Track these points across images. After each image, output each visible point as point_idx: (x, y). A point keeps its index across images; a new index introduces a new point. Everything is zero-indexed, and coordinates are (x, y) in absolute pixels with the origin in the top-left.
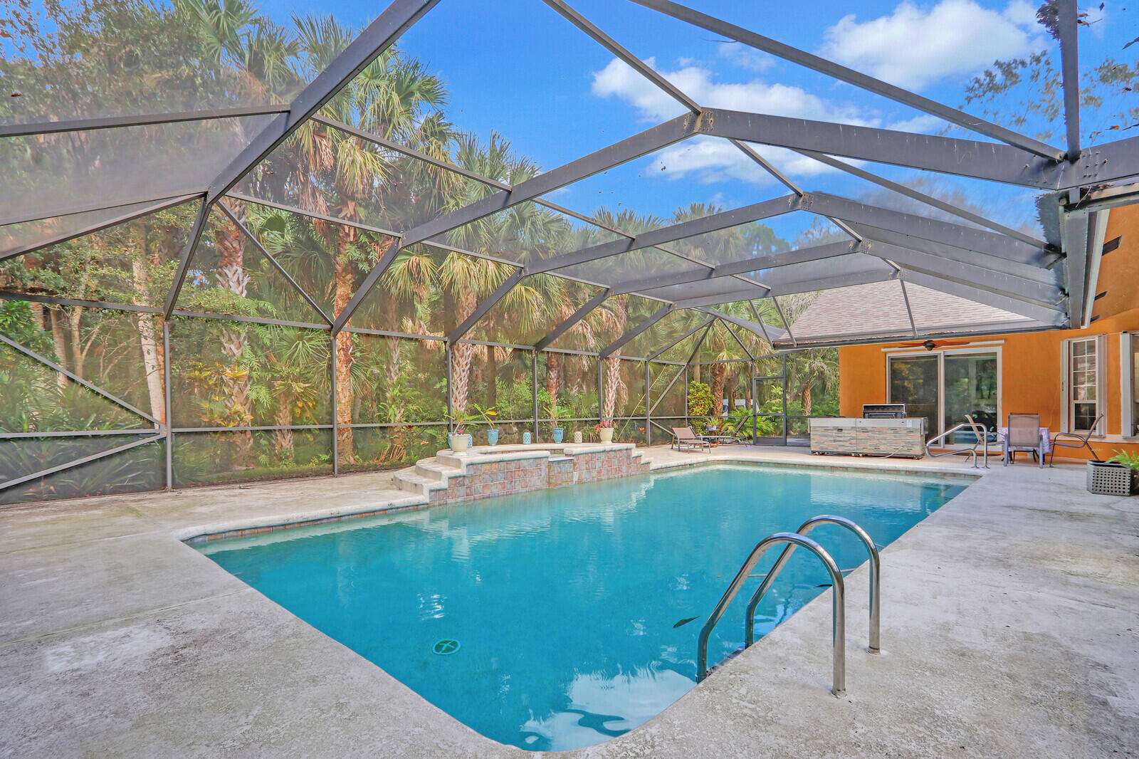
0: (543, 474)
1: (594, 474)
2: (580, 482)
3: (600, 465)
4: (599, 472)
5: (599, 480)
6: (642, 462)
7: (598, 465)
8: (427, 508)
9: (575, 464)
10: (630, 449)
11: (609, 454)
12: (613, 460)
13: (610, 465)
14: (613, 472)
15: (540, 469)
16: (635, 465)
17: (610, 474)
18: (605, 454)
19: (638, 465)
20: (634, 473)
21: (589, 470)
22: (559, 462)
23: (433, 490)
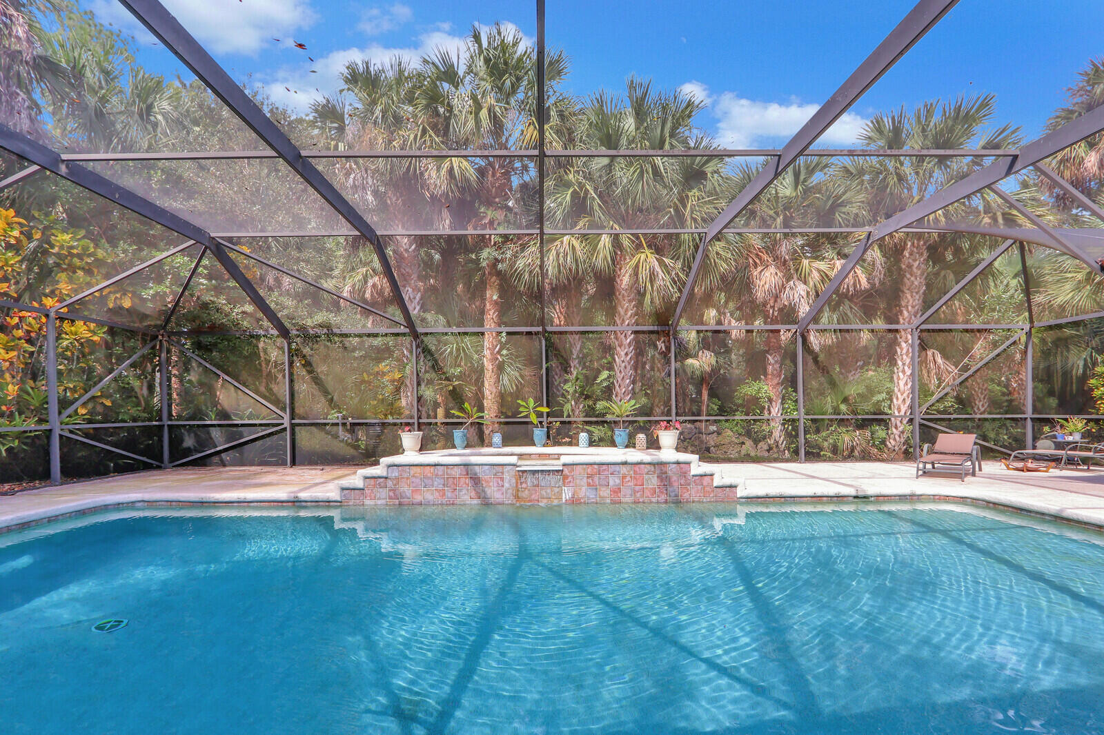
0: (506, 485)
1: (605, 492)
2: (574, 501)
3: (618, 481)
4: (617, 491)
5: (613, 502)
6: (715, 484)
7: (614, 481)
8: (341, 506)
9: (565, 477)
10: (688, 463)
11: (637, 468)
12: (646, 477)
13: (640, 483)
14: (647, 493)
15: (502, 479)
16: (700, 487)
17: (638, 495)
18: (628, 467)
19: (707, 489)
20: (696, 499)
21: (594, 487)
22: (535, 472)
23: (343, 488)
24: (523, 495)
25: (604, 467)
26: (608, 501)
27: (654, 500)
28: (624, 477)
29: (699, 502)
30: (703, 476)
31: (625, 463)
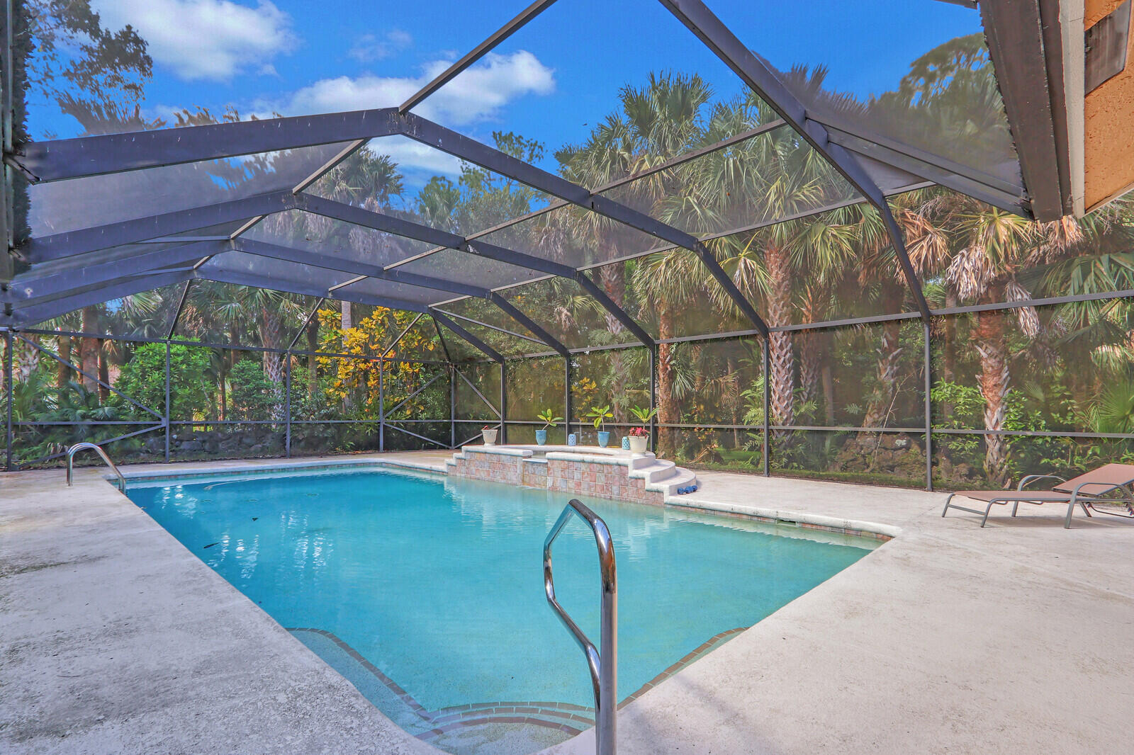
0: (518, 471)
1: (571, 484)
2: (555, 489)
3: (580, 476)
4: (579, 484)
7: (577, 475)
9: (549, 469)
10: (627, 466)
11: (591, 466)
12: (598, 474)
13: (593, 479)
14: (598, 489)
15: (516, 466)
16: (635, 489)
17: (593, 489)
18: (586, 465)
19: (641, 491)
20: (632, 499)
21: (565, 479)
22: (533, 463)
23: (449, 465)
24: (527, 479)
25: (571, 463)
26: (573, 492)
27: (603, 495)
28: (583, 473)
29: (634, 502)
30: (637, 479)
31: (583, 461)
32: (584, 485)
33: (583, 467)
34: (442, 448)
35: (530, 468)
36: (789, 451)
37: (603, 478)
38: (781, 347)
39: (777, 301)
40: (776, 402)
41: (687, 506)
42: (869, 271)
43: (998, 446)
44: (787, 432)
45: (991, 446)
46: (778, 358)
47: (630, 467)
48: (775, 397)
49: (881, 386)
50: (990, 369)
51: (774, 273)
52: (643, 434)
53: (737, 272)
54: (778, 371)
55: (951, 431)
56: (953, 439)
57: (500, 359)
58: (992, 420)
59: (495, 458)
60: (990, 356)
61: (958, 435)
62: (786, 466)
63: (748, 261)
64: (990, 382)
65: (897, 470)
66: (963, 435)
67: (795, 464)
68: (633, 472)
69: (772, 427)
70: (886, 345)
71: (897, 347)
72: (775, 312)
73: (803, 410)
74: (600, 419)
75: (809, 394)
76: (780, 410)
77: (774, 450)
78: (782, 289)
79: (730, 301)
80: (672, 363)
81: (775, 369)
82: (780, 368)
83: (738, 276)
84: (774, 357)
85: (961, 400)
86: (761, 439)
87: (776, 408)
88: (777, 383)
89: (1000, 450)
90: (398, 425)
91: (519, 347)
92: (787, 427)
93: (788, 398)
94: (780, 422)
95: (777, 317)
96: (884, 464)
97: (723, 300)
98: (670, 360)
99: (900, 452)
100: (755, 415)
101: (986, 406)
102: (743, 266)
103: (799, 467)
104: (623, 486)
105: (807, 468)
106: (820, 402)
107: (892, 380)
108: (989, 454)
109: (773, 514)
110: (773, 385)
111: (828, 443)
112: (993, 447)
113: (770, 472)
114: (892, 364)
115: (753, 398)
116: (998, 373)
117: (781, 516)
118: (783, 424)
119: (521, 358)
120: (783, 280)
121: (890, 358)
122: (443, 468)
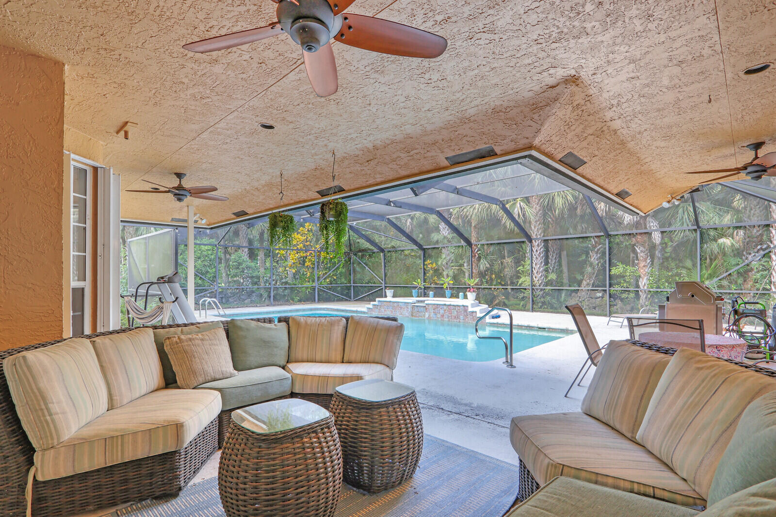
1: (439, 316)
2: (429, 318)
6: (478, 316)
7: (442, 311)
9: (426, 309)
11: (449, 307)
12: (453, 311)
13: (450, 313)
15: (408, 308)
18: (447, 307)
20: (470, 322)
21: (435, 314)
22: (417, 306)
23: (368, 308)
24: (414, 314)
25: (439, 306)
27: (455, 320)
28: (445, 310)
30: (473, 312)
31: (445, 305)
32: (446, 316)
33: (445, 307)
34: (346, 300)
35: (416, 309)
36: (542, 300)
37: (455, 312)
38: (538, 245)
39: (536, 222)
40: (535, 274)
41: (498, 324)
42: (582, 207)
43: (645, 296)
44: (541, 290)
45: (642, 296)
46: (537, 251)
47: (470, 307)
48: (535, 272)
49: (591, 265)
50: (642, 258)
51: (534, 207)
52: (474, 291)
53: (516, 209)
54: (537, 258)
55: (623, 289)
56: (624, 293)
57: (382, 250)
58: (643, 283)
59: (396, 304)
60: (642, 251)
61: (627, 291)
62: (541, 307)
63: (521, 203)
64: (642, 264)
65: (597, 309)
66: (629, 291)
67: (546, 306)
68: (470, 309)
69: (533, 287)
70: (594, 243)
71: (599, 245)
72: (535, 227)
73: (549, 278)
74: (446, 284)
75: (554, 267)
76: (538, 278)
77: (535, 299)
78: (538, 215)
79: (512, 224)
80: (479, 252)
81: (535, 257)
82: (538, 257)
83: (516, 212)
84: (535, 251)
85: (628, 274)
86: (528, 293)
87: (536, 277)
88: (536, 264)
89: (646, 298)
90: (323, 287)
91: (393, 244)
92: (541, 287)
93: (542, 272)
94: (538, 285)
95: (536, 230)
96: (591, 305)
97: (509, 224)
98: (478, 251)
99: (598, 300)
100: (525, 281)
101: (640, 277)
102: (519, 206)
103: (547, 308)
104: (466, 316)
105: (551, 308)
106: (560, 273)
107: (597, 262)
108: (641, 300)
109: (536, 326)
110: (534, 265)
111: (563, 295)
112: (643, 296)
113: (533, 310)
114: (597, 253)
115: (523, 271)
116: (645, 260)
117: (540, 326)
118: (539, 286)
119: (394, 249)
120: (539, 210)
121: (596, 250)
122: (365, 310)
